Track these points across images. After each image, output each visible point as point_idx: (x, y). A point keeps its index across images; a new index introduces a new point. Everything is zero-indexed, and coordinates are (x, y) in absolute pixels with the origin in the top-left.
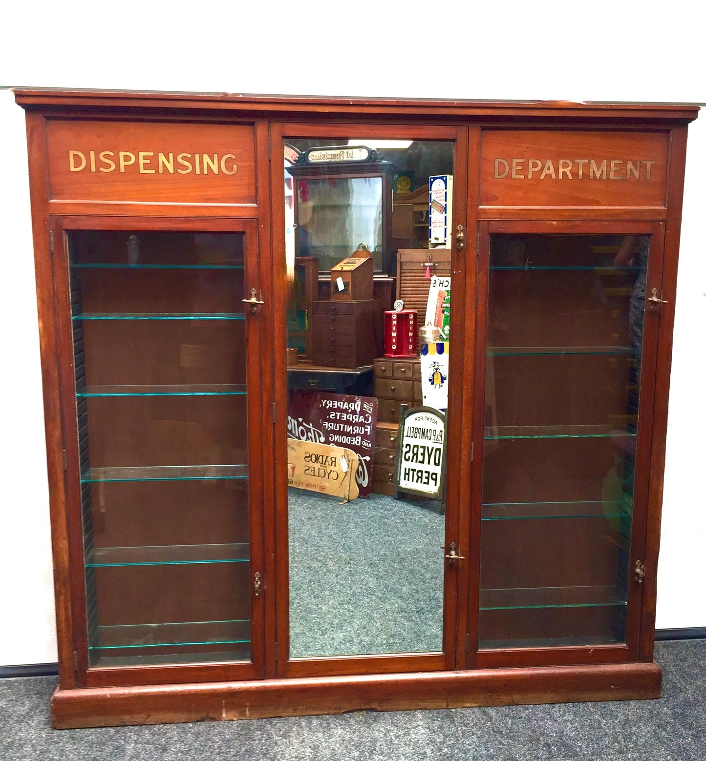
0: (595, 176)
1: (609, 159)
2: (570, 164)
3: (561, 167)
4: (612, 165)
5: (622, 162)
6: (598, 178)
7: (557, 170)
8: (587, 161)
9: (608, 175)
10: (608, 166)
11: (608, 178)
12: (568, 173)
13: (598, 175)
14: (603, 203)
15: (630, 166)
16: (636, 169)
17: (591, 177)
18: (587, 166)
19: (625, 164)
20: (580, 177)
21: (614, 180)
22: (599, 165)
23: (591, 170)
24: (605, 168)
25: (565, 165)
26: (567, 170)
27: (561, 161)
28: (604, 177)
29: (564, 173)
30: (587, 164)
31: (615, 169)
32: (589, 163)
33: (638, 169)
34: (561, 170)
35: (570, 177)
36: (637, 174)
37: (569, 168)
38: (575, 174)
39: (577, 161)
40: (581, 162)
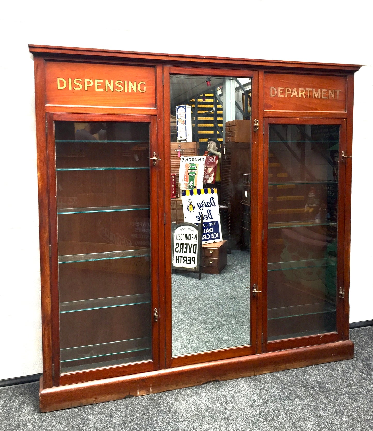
0: (315, 97)
1: (321, 88)
2: (304, 90)
3: (300, 92)
4: (322, 92)
5: (326, 90)
7: (298, 93)
8: (311, 89)
9: (321, 96)
10: (321, 92)
11: (321, 98)
12: (303, 95)
13: (316, 96)
14: (319, 109)
15: (330, 92)
17: (314, 97)
18: (311, 92)
19: (328, 91)
20: (309, 97)
21: (324, 99)
22: (317, 91)
23: (313, 94)
24: (319, 93)
25: (302, 91)
26: (303, 93)
27: (300, 89)
28: (319, 97)
29: (302, 95)
30: (311, 91)
31: (324, 93)
32: (312, 90)
33: (334, 94)
34: (300, 94)
35: (304, 97)
36: (333, 96)
37: (304, 92)
38: (306, 95)
39: (307, 89)
40: (309, 90)
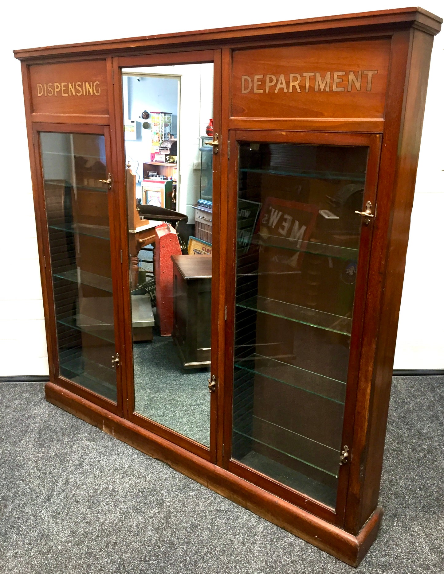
0: (319, 89)
1: (332, 71)
2: (299, 77)
3: (291, 81)
4: (335, 77)
5: (344, 73)
6: (322, 91)
7: (288, 84)
8: (312, 74)
9: (331, 87)
10: (332, 78)
11: (331, 91)
12: (297, 87)
13: (322, 88)
14: (326, 114)
15: (352, 77)
16: (357, 80)
17: (316, 90)
18: (313, 79)
19: (347, 75)
20: (307, 90)
21: (336, 92)
22: (323, 77)
23: (317, 83)
24: (328, 81)
25: (295, 79)
26: (296, 84)
27: (292, 75)
28: (328, 90)
29: (294, 87)
30: (312, 77)
31: (338, 80)
32: (315, 76)
33: (359, 80)
34: (291, 84)
35: (299, 91)
36: (358, 85)
37: (298, 82)
38: (302, 87)
39: (305, 74)
40: (308, 75)
